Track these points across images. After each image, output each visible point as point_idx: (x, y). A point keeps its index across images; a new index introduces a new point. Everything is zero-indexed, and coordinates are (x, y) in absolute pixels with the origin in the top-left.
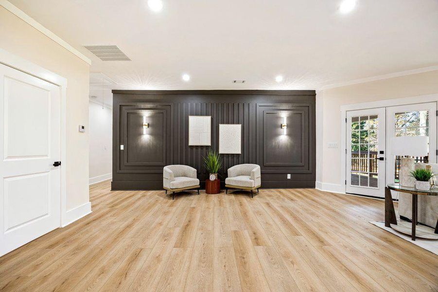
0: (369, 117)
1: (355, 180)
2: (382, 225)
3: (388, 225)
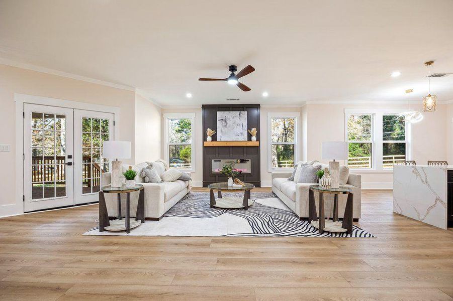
0: (55, 116)
1: (37, 193)
2: (97, 232)
3: (102, 229)
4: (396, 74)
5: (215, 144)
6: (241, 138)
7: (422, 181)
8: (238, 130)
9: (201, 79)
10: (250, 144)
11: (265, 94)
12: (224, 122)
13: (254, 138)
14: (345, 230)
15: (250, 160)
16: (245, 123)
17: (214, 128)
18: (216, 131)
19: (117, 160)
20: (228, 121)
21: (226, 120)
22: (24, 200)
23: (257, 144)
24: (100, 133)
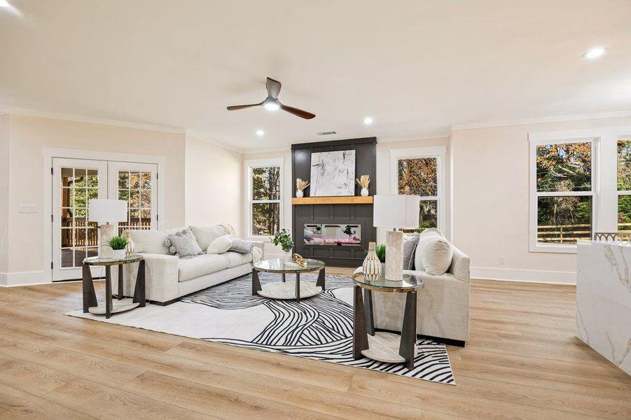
0: (87, 171)
2: (81, 313)
3: (86, 310)
4: (596, 53)
5: (307, 201)
6: (344, 192)
7: (621, 279)
8: (342, 179)
9: (229, 108)
10: (358, 200)
11: (368, 121)
12: (320, 168)
13: (365, 192)
14: (402, 359)
15: (359, 226)
16: (352, 169)
17: (307, 178)
18: (309, 182)
19: (108, 223)
20: (327, 167)
21: (323, 166)
22: (52, 268)
23: (368, 200)
24: (129, 190)
